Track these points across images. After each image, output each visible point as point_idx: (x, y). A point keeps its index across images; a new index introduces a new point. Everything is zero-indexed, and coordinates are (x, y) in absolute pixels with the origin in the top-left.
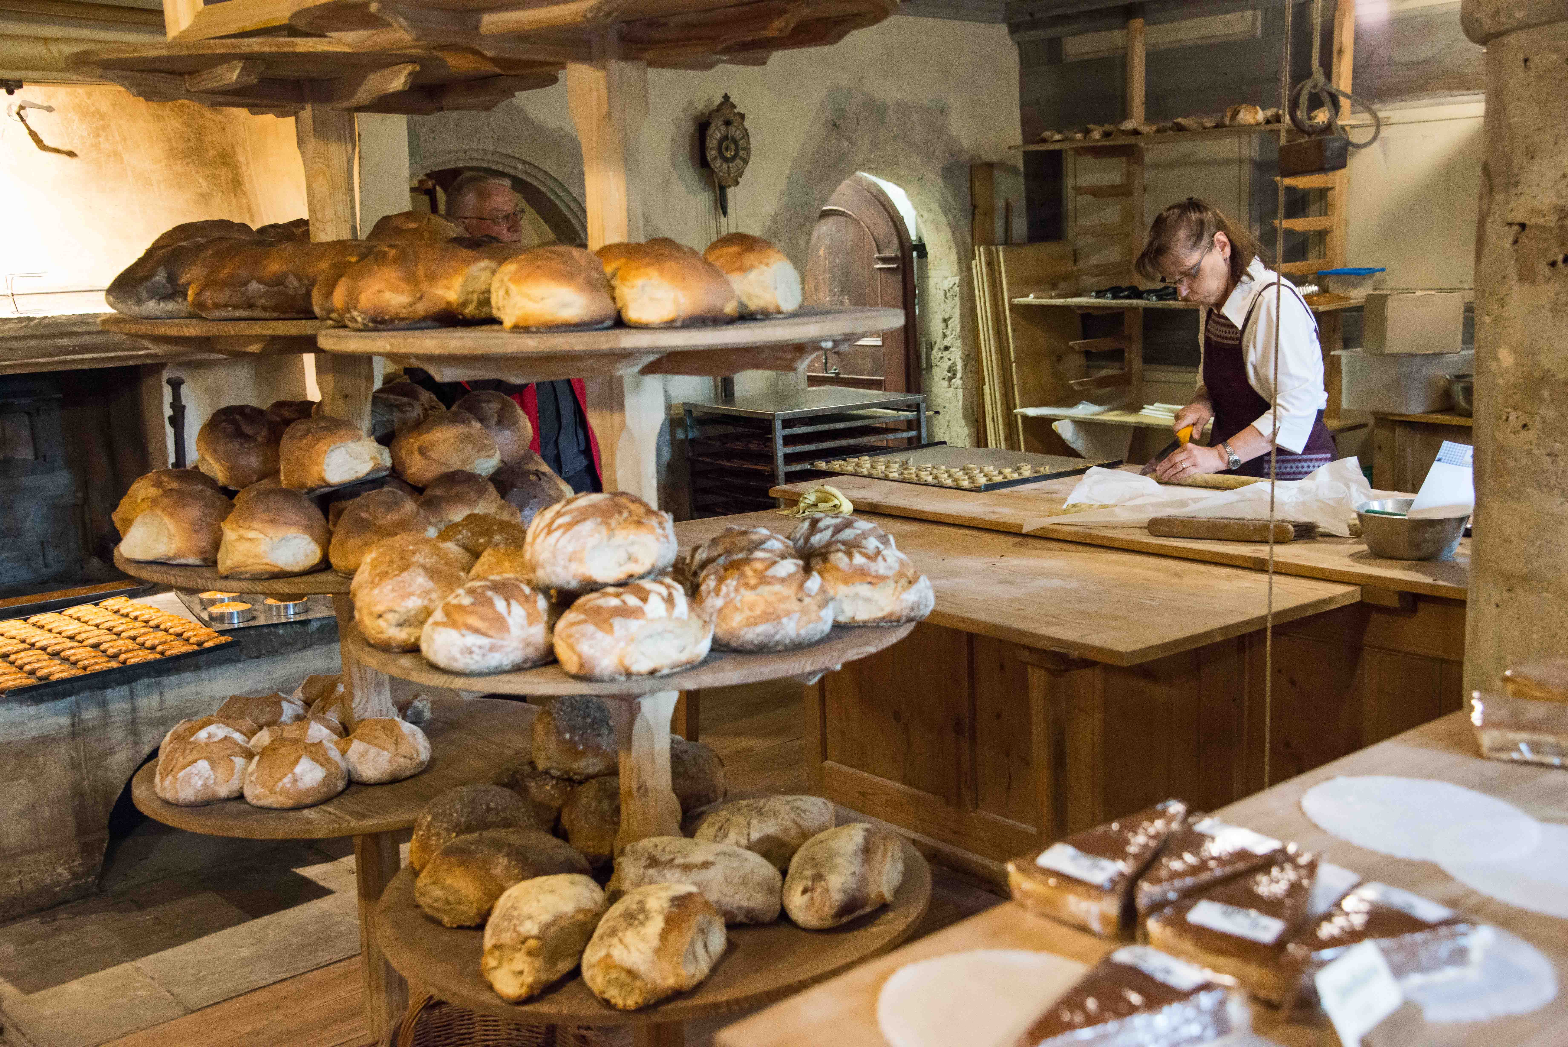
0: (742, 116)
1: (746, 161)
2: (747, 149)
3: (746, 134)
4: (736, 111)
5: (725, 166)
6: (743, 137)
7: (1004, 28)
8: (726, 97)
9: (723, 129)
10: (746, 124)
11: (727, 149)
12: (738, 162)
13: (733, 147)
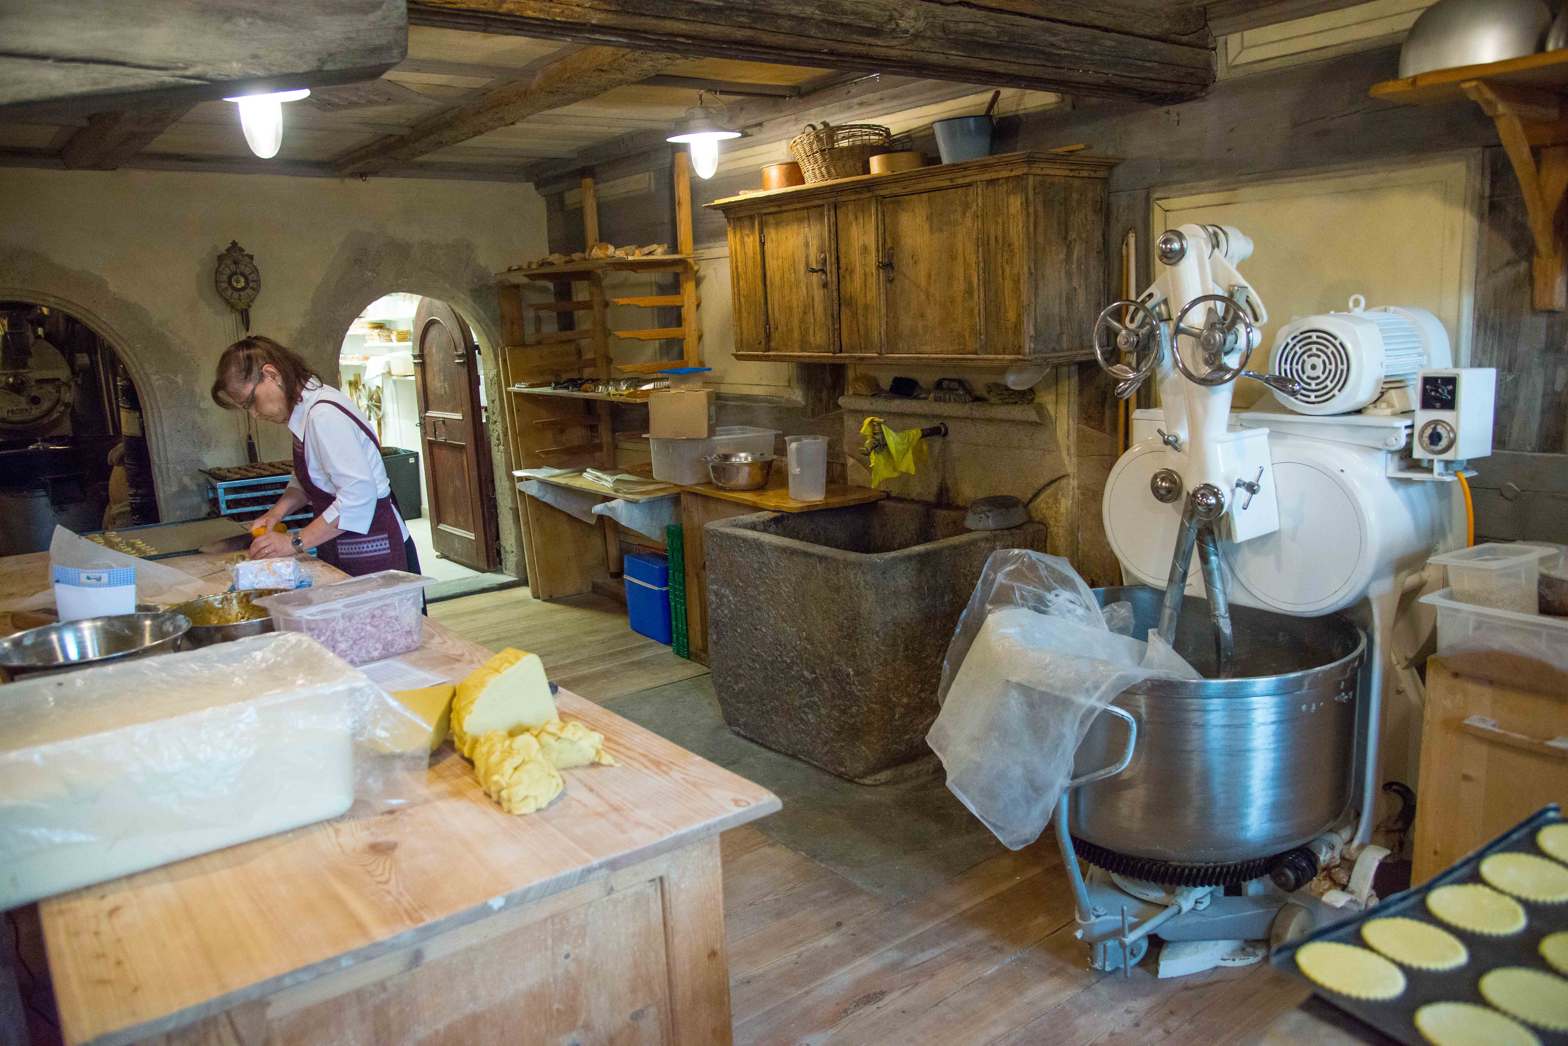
0: (251, 257)
1: (256, 290)
2: (258, 282)
3: (256, 270)
4: (245, 253)
5: (236, 295)
6: (253, 272)
7: (531, 186)
8: (234, 244)
9: (233, 267)
10: (255, 263)
11: (238, 282)
12: (248, 291)
13: (242, 280)
